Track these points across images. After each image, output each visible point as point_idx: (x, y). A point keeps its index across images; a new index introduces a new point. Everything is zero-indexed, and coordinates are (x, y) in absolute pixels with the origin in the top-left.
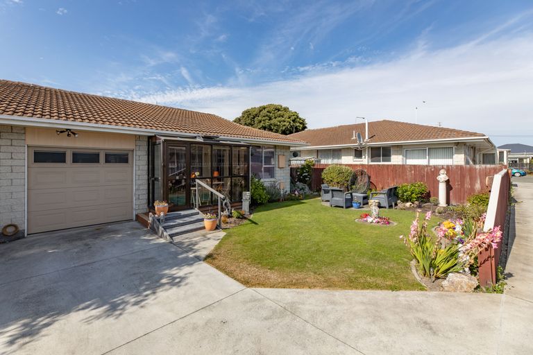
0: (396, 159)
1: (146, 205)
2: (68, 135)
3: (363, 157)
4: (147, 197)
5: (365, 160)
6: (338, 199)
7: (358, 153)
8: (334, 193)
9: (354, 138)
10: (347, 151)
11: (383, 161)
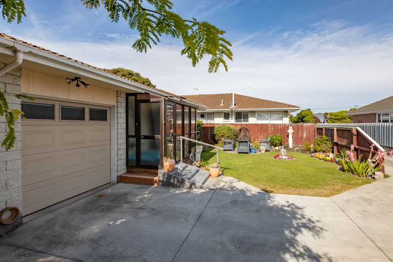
0: (252, 120)
1: (125, 165)
2: (78, 85)
3: (230, 119)
4: (125, 157)
5: (232, 121)
6: (243, 147)
7: (227, 116)
8: (241, 143)
9: (222, 105)
10: (218, 114)
11: (243, 121)
